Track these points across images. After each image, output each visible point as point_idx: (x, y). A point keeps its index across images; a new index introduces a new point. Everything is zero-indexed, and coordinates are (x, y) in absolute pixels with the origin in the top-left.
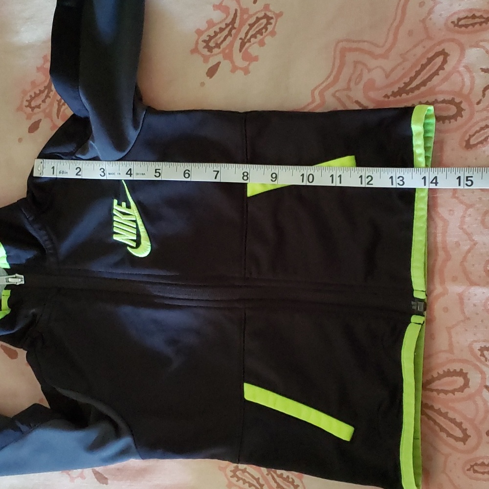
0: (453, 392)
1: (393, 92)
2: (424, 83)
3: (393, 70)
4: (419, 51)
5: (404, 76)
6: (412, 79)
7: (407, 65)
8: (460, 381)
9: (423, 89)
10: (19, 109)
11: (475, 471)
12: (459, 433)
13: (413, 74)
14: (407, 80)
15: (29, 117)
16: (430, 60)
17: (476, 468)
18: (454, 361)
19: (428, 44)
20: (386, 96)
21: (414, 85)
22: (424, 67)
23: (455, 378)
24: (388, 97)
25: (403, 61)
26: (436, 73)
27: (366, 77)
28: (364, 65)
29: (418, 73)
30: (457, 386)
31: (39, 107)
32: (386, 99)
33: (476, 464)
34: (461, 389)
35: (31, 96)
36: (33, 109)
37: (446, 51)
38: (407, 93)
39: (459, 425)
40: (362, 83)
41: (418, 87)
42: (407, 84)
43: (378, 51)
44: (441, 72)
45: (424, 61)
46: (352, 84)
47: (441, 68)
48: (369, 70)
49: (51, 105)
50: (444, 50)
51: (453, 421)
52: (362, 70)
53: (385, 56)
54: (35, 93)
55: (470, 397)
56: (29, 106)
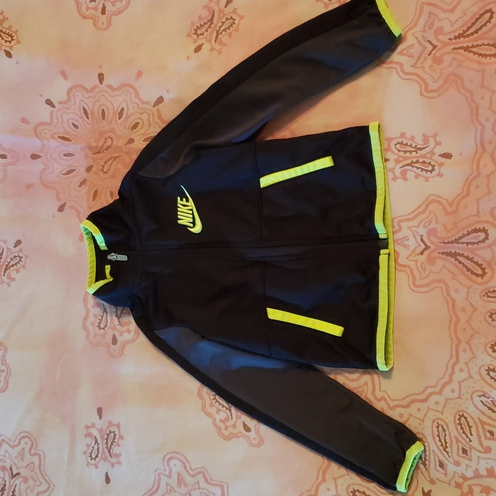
0: (477, 243)
1: (455, 36)
2: (476, 32)
3: (456, 22)
4: (475, 9)
5: (463, 26)
6: (469, 28)
7: (466, 18)
8: (482, 236)
9: (476, 35)
10: (189, 35)
11: (488, 297)
12: (480, 272)
13: (470, 25)
14: (465, 29)
15: (195, 42)
16: (481, 15)
17: (489, 294)
18: (479, 222)
19: (481, 4)
20: (450, 39)
21: (469, 32)
22: (477, 20)
23: (479, 233)
24: (452, 40)
25: (464, 16)
26: (485, 25)
27: (437, 24)
28: (436, 15)
29: (473, 24)
30: (481, 239)
31: (202, 34)
32: (450, 41)
33: (490, 292)
34: (483, 241)
35: (197, 26)
36: (198, 36)
37: (493, 10)
38: (465, 37)
39: (480, 266)
40: (434, 29)
41: (472, 34)
42: (465, 32)
43: (446, 7)
44: (488, 24)
45: (477, 16)
46: (427, 29)
47: (489, 21)
48: (440, 20)
49: (211, 33)
50: (491, 9)
51: (477, 263)
52: (434, 19)
53: (452, 11)
54: (200, 24)
55: (490, 246)
56: (196, 33)
